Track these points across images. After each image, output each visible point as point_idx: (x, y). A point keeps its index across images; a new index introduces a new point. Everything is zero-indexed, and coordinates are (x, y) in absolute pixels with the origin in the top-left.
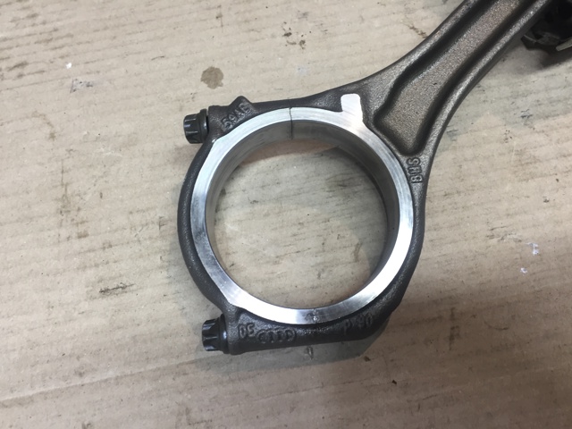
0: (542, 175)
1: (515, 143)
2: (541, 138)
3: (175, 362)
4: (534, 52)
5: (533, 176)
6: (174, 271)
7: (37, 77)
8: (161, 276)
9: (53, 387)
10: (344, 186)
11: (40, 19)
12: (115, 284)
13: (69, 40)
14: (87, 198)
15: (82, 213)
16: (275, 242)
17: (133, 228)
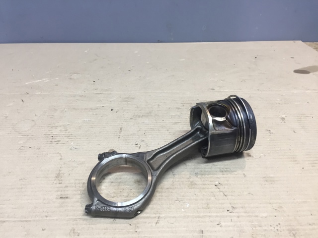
0: (196, 188)
1: (191, 180)
2: (199, 179)
3: (75, 217)
4: (204, 159)
5: (193, 188)
6: (83, 196)
7: (62, 145)
8: (79, 197)
9: (37, 219)
10: (139, 182)
11: (68, 131)
12: (65, 196)
13: (74, 137)
14: (65, 175)
15: (62, 178)
16: (114, 193)
17: (75, 183)
